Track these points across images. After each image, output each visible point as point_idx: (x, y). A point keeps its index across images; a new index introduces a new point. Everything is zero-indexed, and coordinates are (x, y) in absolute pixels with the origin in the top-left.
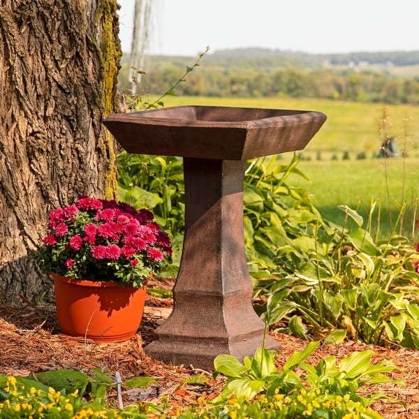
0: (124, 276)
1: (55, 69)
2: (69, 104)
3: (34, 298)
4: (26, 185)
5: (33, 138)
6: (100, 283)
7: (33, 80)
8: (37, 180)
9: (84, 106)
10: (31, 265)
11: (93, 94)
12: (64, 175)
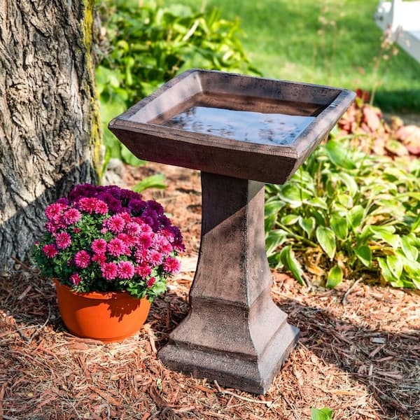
0: (138, 293)
1: (32, 11)
2: (49, 49)
3: (26, 255)
4: (9, 138)
5: (13, 90)
6: (110, 295)
7: (8, 25)
8: (21, 133)
9: (65, 49)
10: (21, 221)
11: (74, 35)
12: (49, 123)
